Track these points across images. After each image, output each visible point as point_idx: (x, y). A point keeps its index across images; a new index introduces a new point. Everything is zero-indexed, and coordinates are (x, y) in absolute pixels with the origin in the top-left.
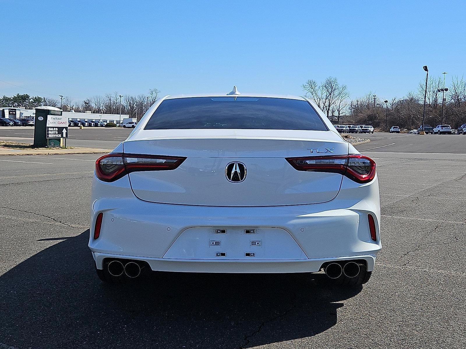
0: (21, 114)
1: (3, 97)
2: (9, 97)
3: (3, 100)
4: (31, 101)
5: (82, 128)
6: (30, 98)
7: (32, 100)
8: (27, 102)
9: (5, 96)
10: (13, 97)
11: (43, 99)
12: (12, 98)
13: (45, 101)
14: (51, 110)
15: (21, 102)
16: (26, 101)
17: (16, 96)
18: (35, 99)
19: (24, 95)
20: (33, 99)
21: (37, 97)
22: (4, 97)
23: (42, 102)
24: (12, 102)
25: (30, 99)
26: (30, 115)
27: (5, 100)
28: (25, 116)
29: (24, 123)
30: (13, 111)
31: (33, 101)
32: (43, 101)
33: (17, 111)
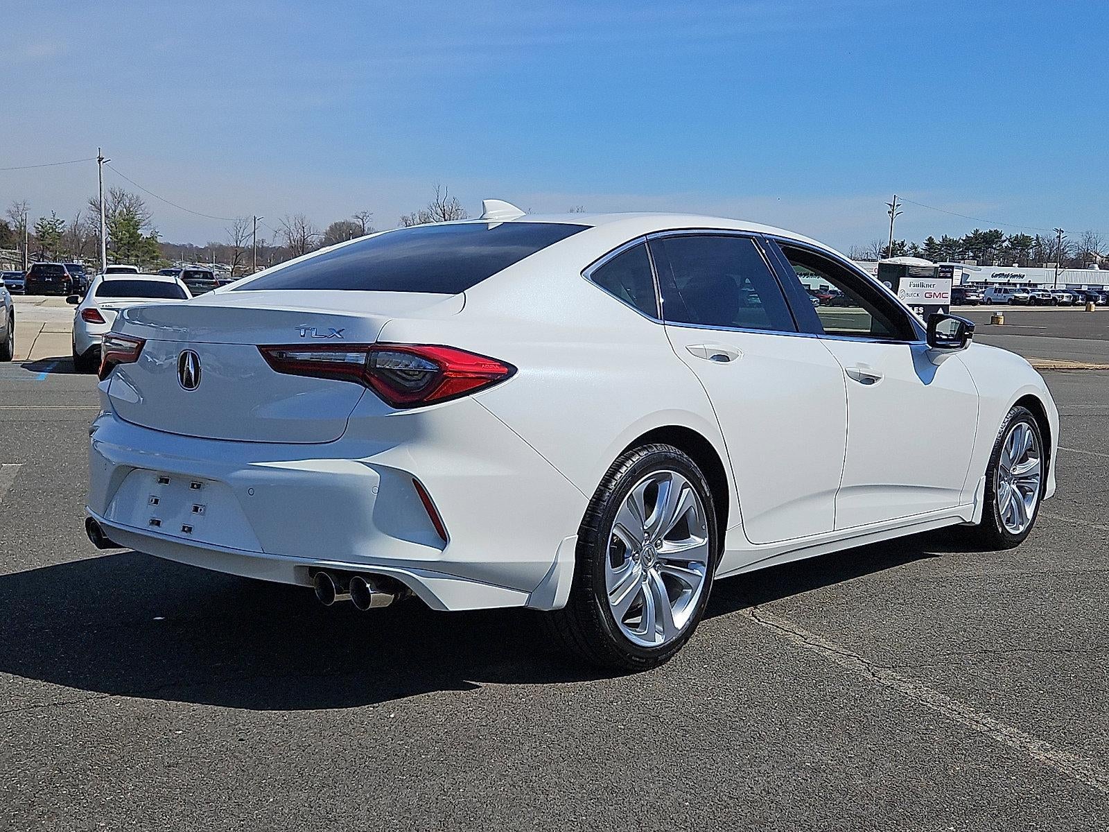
0: (965, 276)
1: (941, 240)
2: (955, 239)
3: (942, 246)
4: (1004, 245)
5: (1093, 310)
6: (1004, 238)
7: (1007, 242)
8: (995, 249)
9: (946, 236)
10: (964, 239)
11: (1035, 238)
12: (961, 241)
13: (1038, 244)
14: (913, 266)
15: (980, 248)
16: (994, 246)
17: (972, 235)
18: (1015, 240)
19: (990, 231)
20: (1009, 241)
21: (1019, 235)
22: (943, 240)
23: (1032, 248)
24: (961, 250)
25: (1005, 241)
26: (986, 280)
27: (945, 245)
28: (972, 282)
29: (957, 298)
30: (947, 270)
31: (1010, 246)
32: (1034, 244)
33: (955, 270)
